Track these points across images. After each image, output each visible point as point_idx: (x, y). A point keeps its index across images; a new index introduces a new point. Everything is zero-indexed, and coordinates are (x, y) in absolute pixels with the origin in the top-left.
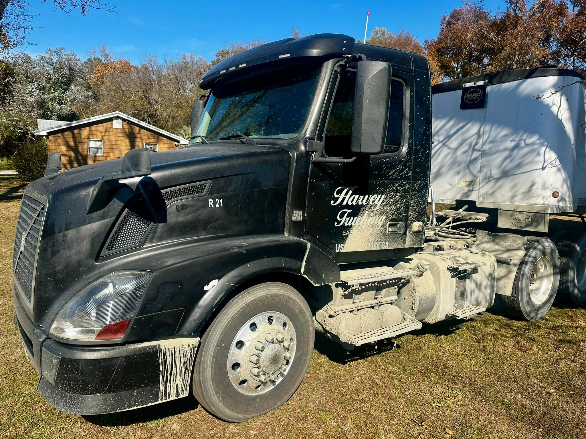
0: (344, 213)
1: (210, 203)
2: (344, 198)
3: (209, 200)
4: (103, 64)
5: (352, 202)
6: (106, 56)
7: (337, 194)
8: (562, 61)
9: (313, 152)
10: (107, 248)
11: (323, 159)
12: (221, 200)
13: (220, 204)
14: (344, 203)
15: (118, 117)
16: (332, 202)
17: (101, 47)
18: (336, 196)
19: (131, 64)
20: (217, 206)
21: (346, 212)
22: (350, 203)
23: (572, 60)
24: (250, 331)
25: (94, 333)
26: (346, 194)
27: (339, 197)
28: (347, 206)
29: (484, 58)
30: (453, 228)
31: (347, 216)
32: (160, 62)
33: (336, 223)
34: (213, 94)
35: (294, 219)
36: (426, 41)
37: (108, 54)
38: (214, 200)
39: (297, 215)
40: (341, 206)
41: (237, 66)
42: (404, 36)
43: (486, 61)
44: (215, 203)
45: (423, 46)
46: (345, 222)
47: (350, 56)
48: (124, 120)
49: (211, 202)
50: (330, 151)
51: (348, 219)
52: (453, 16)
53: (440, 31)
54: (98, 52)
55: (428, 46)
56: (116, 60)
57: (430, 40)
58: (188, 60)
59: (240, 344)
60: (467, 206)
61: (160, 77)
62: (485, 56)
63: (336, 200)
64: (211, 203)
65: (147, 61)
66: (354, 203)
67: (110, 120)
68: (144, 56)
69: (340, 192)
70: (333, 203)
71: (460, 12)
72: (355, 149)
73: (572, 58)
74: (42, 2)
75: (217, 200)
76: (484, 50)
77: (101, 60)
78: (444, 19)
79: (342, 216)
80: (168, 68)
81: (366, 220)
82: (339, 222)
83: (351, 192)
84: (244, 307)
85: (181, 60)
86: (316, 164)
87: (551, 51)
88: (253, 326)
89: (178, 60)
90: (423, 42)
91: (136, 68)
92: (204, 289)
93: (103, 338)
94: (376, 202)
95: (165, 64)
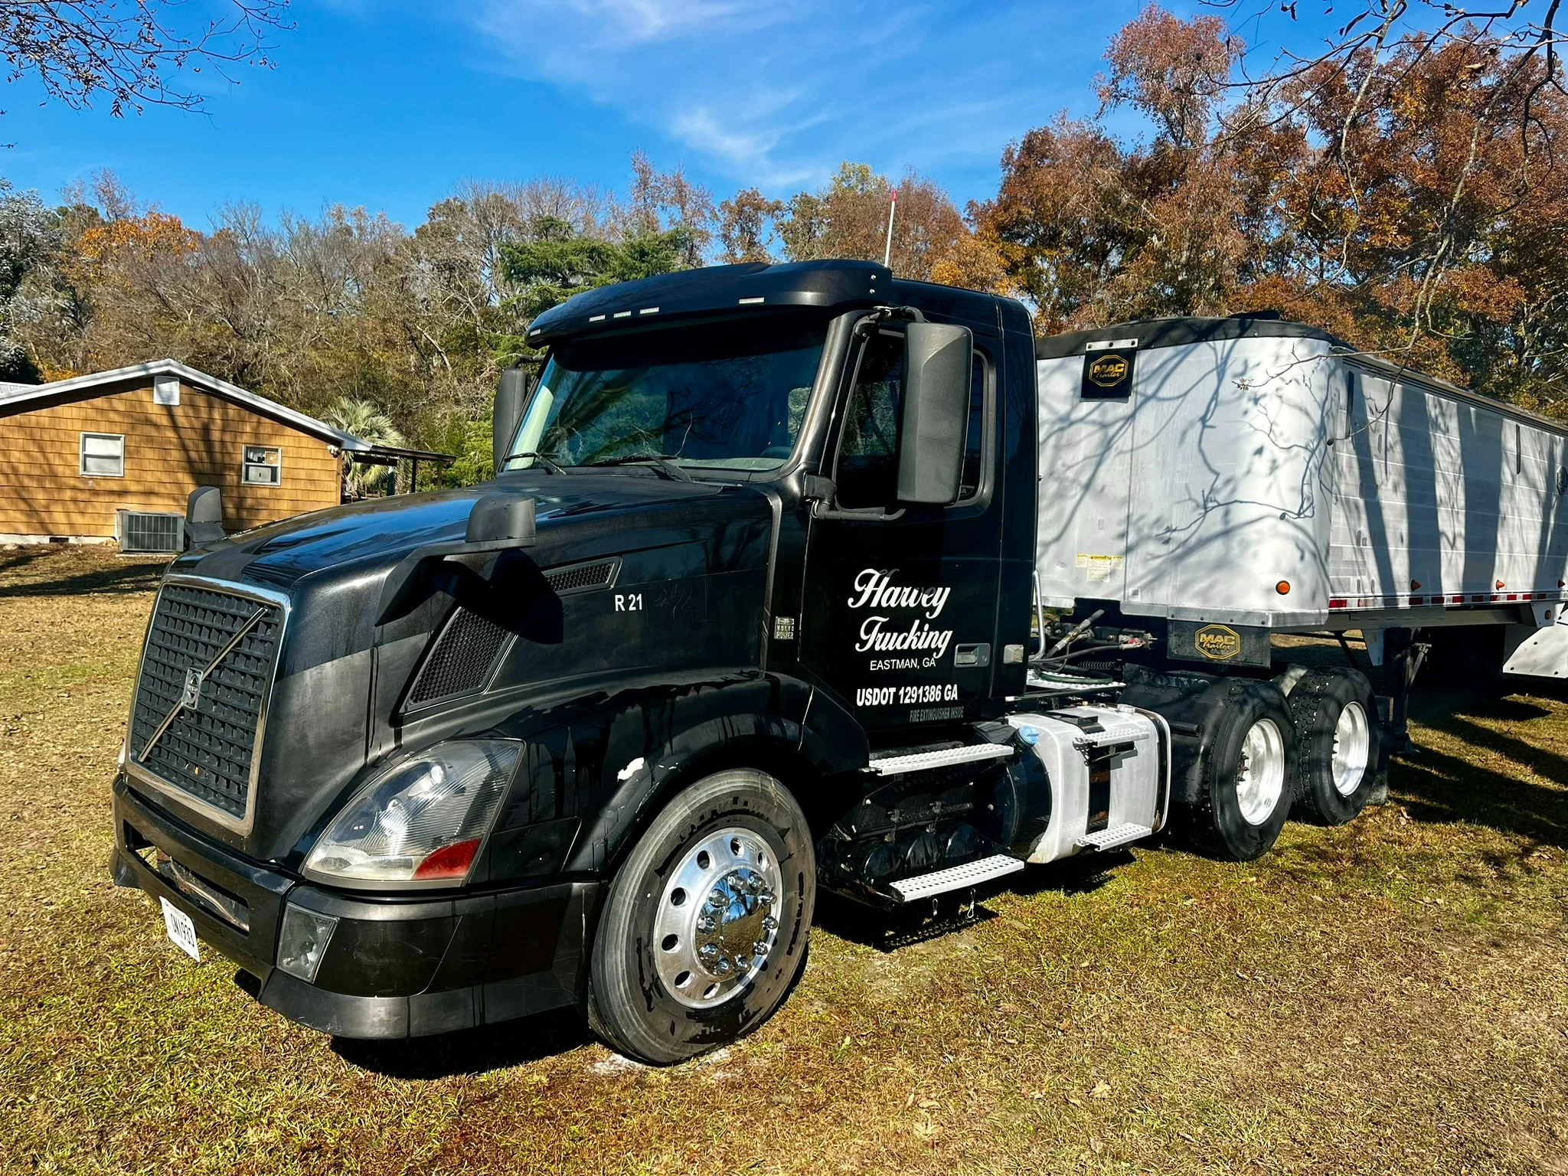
0: (873, 624)
1: (617, 603)
2: (873, 593)
3: (617, 597)
4: (103, 222)
5: (888, 601)
6: (112, 201)
7: (861, 585)
8: (1294, 266)
9: (814, 499)
10: (412, 698)
11: (833, 514)
12: (640, 597)
13: (637, 604)
14: (874, 604)
15: (169, 376)
16: (851, 600)
17: (100, 177)
18: (858, 588)
19: (183, 226)
20: (632, 608)
21: (876, 622)
22: (884, 604)
23: (1318, 262)
24: (699, 868)
25: (411, 867)
26: (877, 585)
27: (863, 591)
28: (879, 610)
29: (1110, 250)
30: (1071, 662)
31: (880, 631)
32: (270, 223)
33: (857, 646)
34: (555, 358)
35: (778, 635)
36: (971, 204)
37: (118, 196)
38: (626, 597)
39: (784, 628)
40: (867, 610)
41: (636, 311)
42: (917, 186)
43: (1114, 259)
44: (627, 603)
45: (965, 215)
46: (875, 642)
47: (887, 309)
48: (185, 381)
49: (619, 601)
50: (846, 496)
51: (881, 636)
52: (1029, 148)
53: (1001, 182)
54: (89, 189)
55: (976, 215)
56: (141, 216)
57: (981, 201)
58: (350, 222)
59: (678, 896)
60: (1100, 612)
61: (268, 262)
62: (1113, 247)
63: (858, 596)
64: (620, 603)
65: (233, 220)
66: (893, 604)
67: (147, 382)
68: (224, 208)
69: (865, 580)
70: (853, 604)
71: (1045, 138)
72: (901, 496)
73: (1317, 259)
74: (10, 80)
75: (632, 596)
76: (1111, 233)
77: (95, 214)
78: (1009, 154)
79: (868, 631)
80: (294, 241)
81: (916, 639)
82: (863, 643)
83: (886, 580)
84: (688, 816)
85: (332, 223)
86: (822, 524)
87: (1267, 240)
88: (703, 859)
89: (320, 221)
90: (964, 207)
91: (199, 237)
92: (619, 777)
93: (427, 877)
94: (934, 602)
95: (286, 231)
